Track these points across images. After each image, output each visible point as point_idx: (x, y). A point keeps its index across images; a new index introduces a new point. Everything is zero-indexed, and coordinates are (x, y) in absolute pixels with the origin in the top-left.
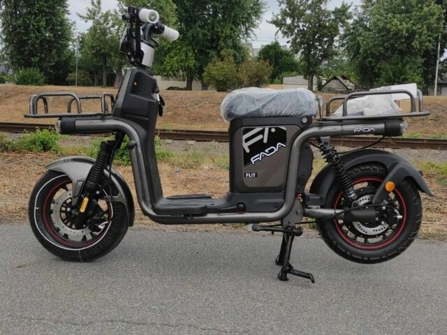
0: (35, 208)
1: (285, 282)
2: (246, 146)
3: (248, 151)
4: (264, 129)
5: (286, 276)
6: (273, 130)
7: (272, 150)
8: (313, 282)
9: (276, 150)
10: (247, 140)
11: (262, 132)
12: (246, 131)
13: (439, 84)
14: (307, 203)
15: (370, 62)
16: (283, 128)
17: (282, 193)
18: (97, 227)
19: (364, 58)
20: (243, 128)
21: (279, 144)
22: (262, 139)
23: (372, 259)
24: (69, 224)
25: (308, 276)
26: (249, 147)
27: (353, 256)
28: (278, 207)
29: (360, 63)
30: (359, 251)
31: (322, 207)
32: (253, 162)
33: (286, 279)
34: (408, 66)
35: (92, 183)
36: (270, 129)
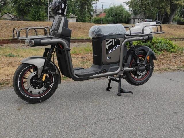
0: (19, 82)
1: (120, 96)
2: (107, 46)
3: (108, 49)
4: (113, 40)
5: (120, 94)
6: (116, 40)
7: (116, 48)
8: (133, 94)
9: (117, 48)
10: (107, 44)
11: (112, 41)
12: (107, 41)
13: (49, 17)
14: (125, 66)
15: (22, 7)
16: (119, 39)
17: (118, 64)
18: (49, 86)
19: (19, 5)
20: (106, 40)
21: (118, 45)
22: (112, 44)
23: (141, 83)
24: (34, 87)
25: (131, 93)
26: (108, 47)
27: (136, 83)
28: (117, 69)
29: (17, 7)
30: (138, 81)
31: (129, 67)
32: (109, 53)
33: (120, 95)
34: (40, 9)
35: (47, 67)
36: (115, 40)
